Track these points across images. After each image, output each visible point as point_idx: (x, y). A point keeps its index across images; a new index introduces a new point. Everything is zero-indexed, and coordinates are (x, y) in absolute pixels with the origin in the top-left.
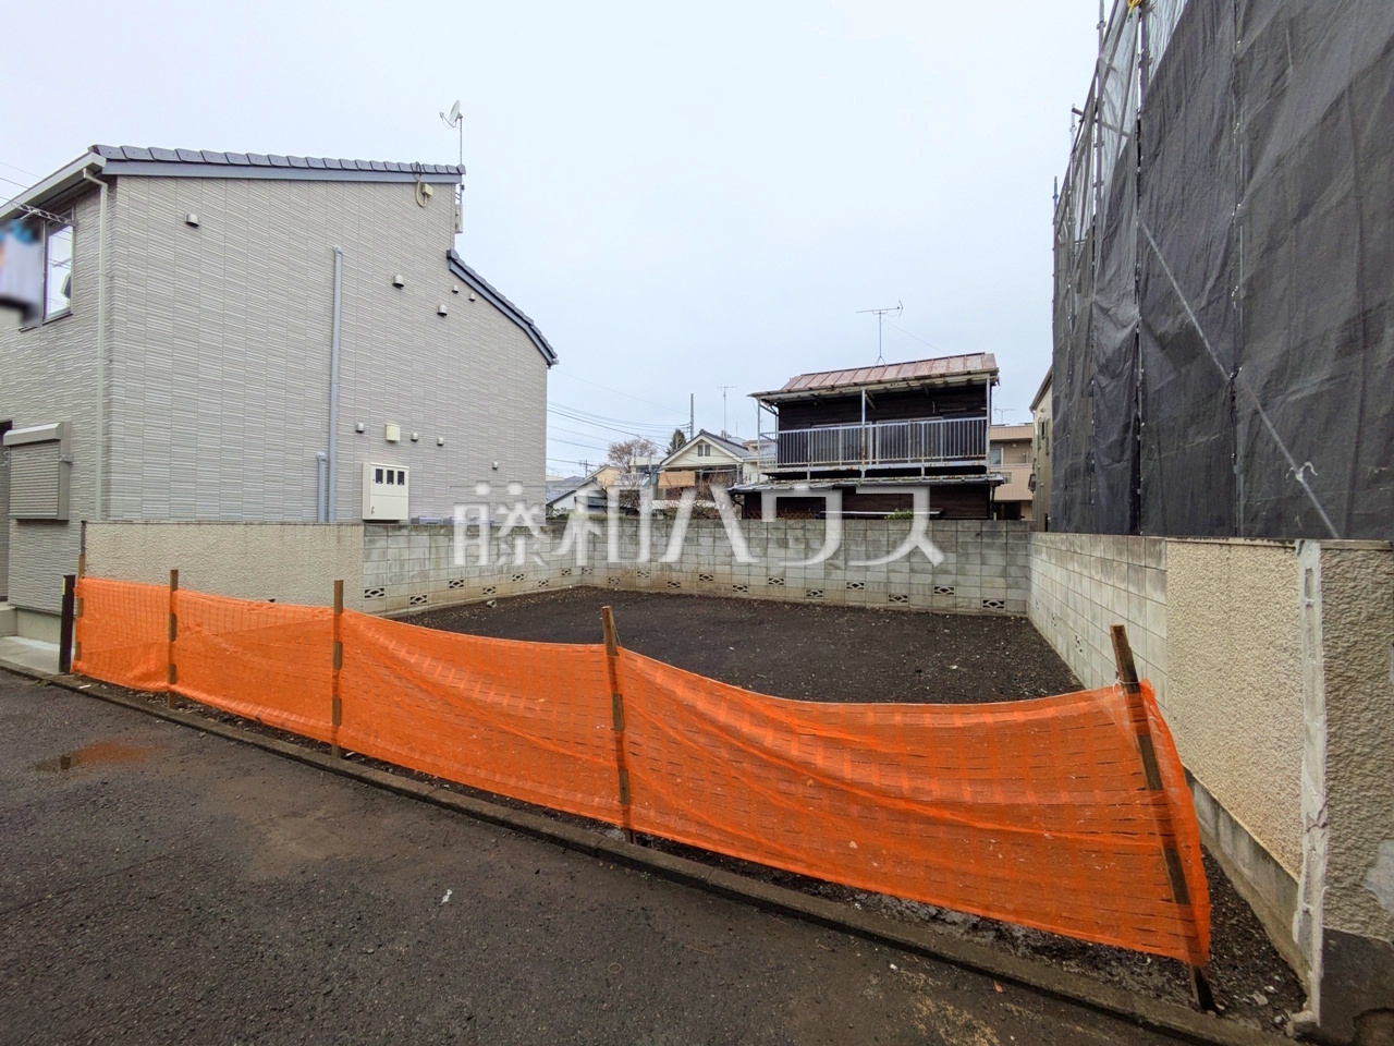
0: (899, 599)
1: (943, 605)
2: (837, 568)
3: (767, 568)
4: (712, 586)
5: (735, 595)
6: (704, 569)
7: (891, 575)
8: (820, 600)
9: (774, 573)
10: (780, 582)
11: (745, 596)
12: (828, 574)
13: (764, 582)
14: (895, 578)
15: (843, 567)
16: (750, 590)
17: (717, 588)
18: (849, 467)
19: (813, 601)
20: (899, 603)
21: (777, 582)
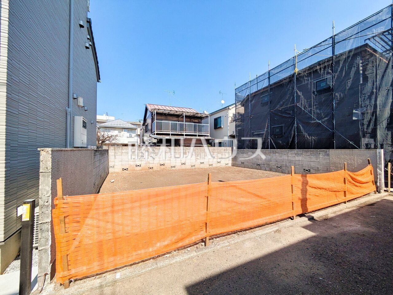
0: (211, 165)
1: (219, 166)
2: (198, 159)
3: (181, 160)
4: (164, 167)
5: (171, 169)
6: (162, 163)
7: (209, 160)
8: (195, 167)
9: (183, 162)
10: (184, 164)
11: (175, 169)
12: (196, 161)
13: (180, 164)
14: (210, 160)
15: (199, 159)
16: (176, 167)
17: (166, 168)
18: (181, 133)
19: (193, 168)
20: (211, 166)
21: (183, 164)
